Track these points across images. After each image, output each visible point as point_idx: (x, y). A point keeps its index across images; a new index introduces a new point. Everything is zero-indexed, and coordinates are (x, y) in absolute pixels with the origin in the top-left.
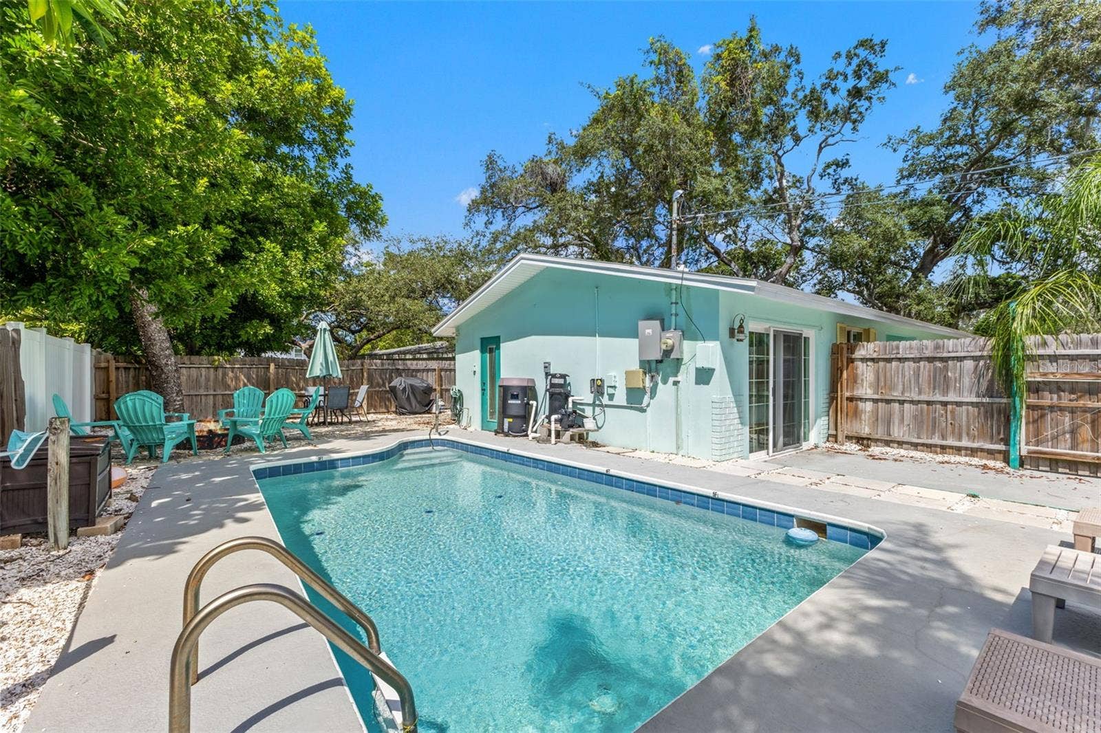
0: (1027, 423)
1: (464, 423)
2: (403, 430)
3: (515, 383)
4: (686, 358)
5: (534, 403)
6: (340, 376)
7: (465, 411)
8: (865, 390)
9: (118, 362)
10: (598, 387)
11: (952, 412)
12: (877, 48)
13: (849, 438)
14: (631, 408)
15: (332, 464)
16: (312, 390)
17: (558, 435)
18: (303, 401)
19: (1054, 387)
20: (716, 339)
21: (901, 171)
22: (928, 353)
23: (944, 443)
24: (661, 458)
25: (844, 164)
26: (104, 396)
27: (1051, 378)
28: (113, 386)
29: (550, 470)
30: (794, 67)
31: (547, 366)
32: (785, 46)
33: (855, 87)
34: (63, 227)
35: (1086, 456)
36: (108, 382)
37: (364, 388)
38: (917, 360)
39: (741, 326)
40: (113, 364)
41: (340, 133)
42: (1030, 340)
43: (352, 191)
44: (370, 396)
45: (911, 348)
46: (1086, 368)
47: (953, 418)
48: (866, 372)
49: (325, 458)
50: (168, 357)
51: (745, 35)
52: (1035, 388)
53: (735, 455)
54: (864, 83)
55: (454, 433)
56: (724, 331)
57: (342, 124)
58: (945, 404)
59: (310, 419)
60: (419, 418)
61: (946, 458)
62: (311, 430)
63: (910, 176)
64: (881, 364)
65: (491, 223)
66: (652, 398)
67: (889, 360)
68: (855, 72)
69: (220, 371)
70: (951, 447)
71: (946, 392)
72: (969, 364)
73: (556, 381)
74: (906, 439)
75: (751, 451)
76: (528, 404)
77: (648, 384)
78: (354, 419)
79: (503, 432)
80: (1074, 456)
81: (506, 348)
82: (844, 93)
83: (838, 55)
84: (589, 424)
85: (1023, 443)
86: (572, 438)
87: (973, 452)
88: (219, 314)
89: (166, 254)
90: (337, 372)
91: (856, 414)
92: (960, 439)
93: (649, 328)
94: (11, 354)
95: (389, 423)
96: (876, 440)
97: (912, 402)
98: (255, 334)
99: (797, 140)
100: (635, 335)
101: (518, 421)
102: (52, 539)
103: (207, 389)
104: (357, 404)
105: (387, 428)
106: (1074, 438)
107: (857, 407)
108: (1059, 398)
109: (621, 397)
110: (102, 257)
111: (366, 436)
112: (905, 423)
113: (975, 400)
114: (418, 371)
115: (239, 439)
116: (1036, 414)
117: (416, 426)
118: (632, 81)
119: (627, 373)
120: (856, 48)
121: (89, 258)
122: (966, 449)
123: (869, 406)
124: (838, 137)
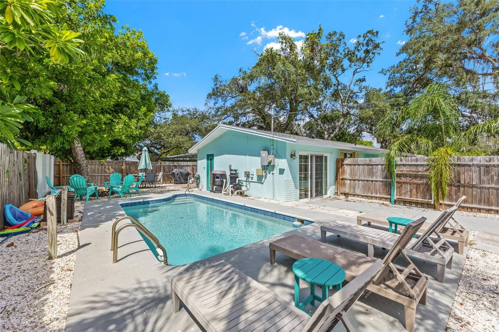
0: (397, 188)
1: (200, 188)
2: (175, 190)
3: (218, 173)
4: (276, 165)
5: (225, 180)
6: (152, 169)
7: (201, 183)
8: (347, 176)
9: (63, 162)
10: (247, 175)
11: (374, 184)
12: (375, 34)
13: (342, 194)
14: (258, 183)
15: (148, 202)
16: (140, 174)
17: (232, 193)
18: (137, 179)
19: (405, 175)
20: (285, 158)
21: (388, 83)
22: (367, 163)
23: (372, 195)
24: (267, 201)
25: (364, 80)
26: (58, 176)
27: (403, 172)
28: (61, 171)
29: (226, 205)
30: (342, 40)
31: (230, 166)
32: (338, 32)
33: (366, 49)
34: (55, 118)
35: (414, 200)
36: (60, 170)
37: (161, 173)
38: (363, 165)
39: (294, 154)
40: (61, 163)
41: (153, 70)
42: (397, 159)
43: (158, 94)
44: (164, 176)
45: (362, 161)
46: (414, 169)
47: (375, 187)
48: (347, 169)
49: (145, 200)
50: (83, 161)
51: (317, 32)
52: (399, 176)
53: (293, 200)
54: (370, 48)
55: (195, 191)
56: (288, 155)
57: (154, 67)
58: (372, 181)
59: (139, 186)
60: (184, 185)
61: (372, 201)
62: (140, 190)
63: (391, 85)
64: (352, 166)
65: (217, 103)
66: (265, 179)
67: (355, 165)
68: (366, 43)
69: (103, 166)
70: (374, 197)
71: (372, 177)
72: (380, 167)
73: (232, 172)
74: (360, 194)
75: (300, 198)
76: (222, 181)
77: (264, 174)
78: (157, 185)
79: (213, 191)
80: (410, 200)
81: (216, 159)
82: (362, 51)
83: (360, 36)
84: (244, 188)
85: (395, 195)
86: (238, 193)
87: (381, 198)
88: (106, 146)
89: (89, 125)
90: (150, 167)
91: (344, 185)
92: (377, 194)
93: (264, 154)
94: (33, 162)
95: (171, 187)
96: (351, 194)
97: (362, 180)
98: (117, 152)
99: (343, 70)
100: (259, 155)
101: (219, 187)
102: (62, 223)
103: (98, 173)
104: (158, 180)
105: (170, 189)
106: (411, 194)
107: (344, 182)
108: (406, 179)
109: (255, 179)
110: (69, 128)
111: (162, 192)
112: (360, 188)
113: (381, 180)
114: (184, 166)
115: (113, 193)
116: (400, 185)
117: (181, 189)
118: (271, 50)
119: (257, 170)
120: (366, 34)
121: (65, 129)
122: (379, 197)
123: (348, 182)
124: (362, 69)
